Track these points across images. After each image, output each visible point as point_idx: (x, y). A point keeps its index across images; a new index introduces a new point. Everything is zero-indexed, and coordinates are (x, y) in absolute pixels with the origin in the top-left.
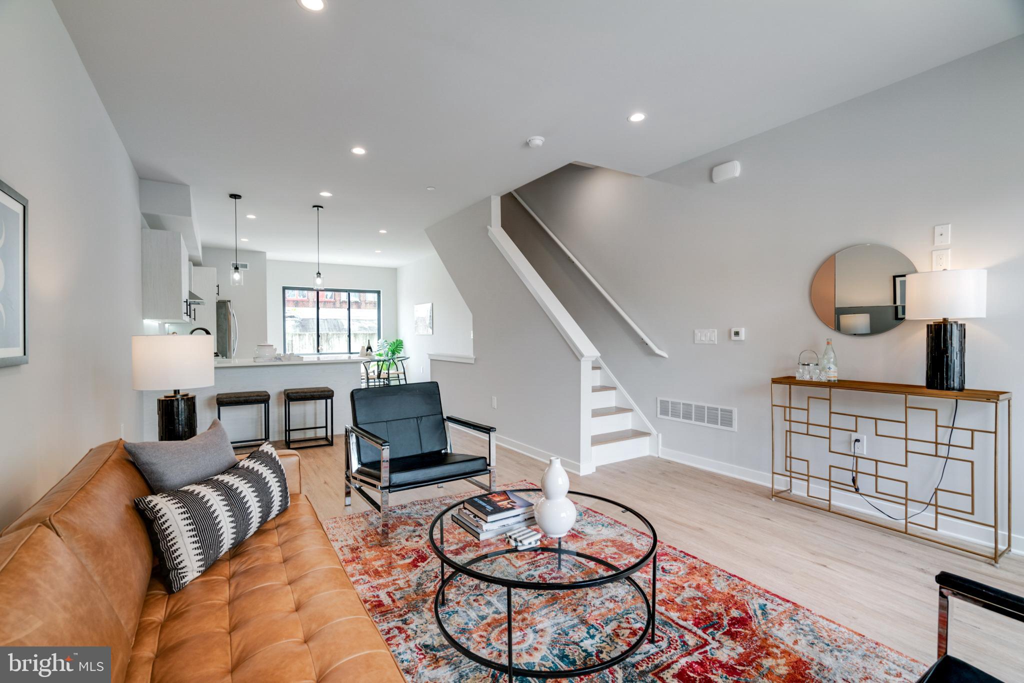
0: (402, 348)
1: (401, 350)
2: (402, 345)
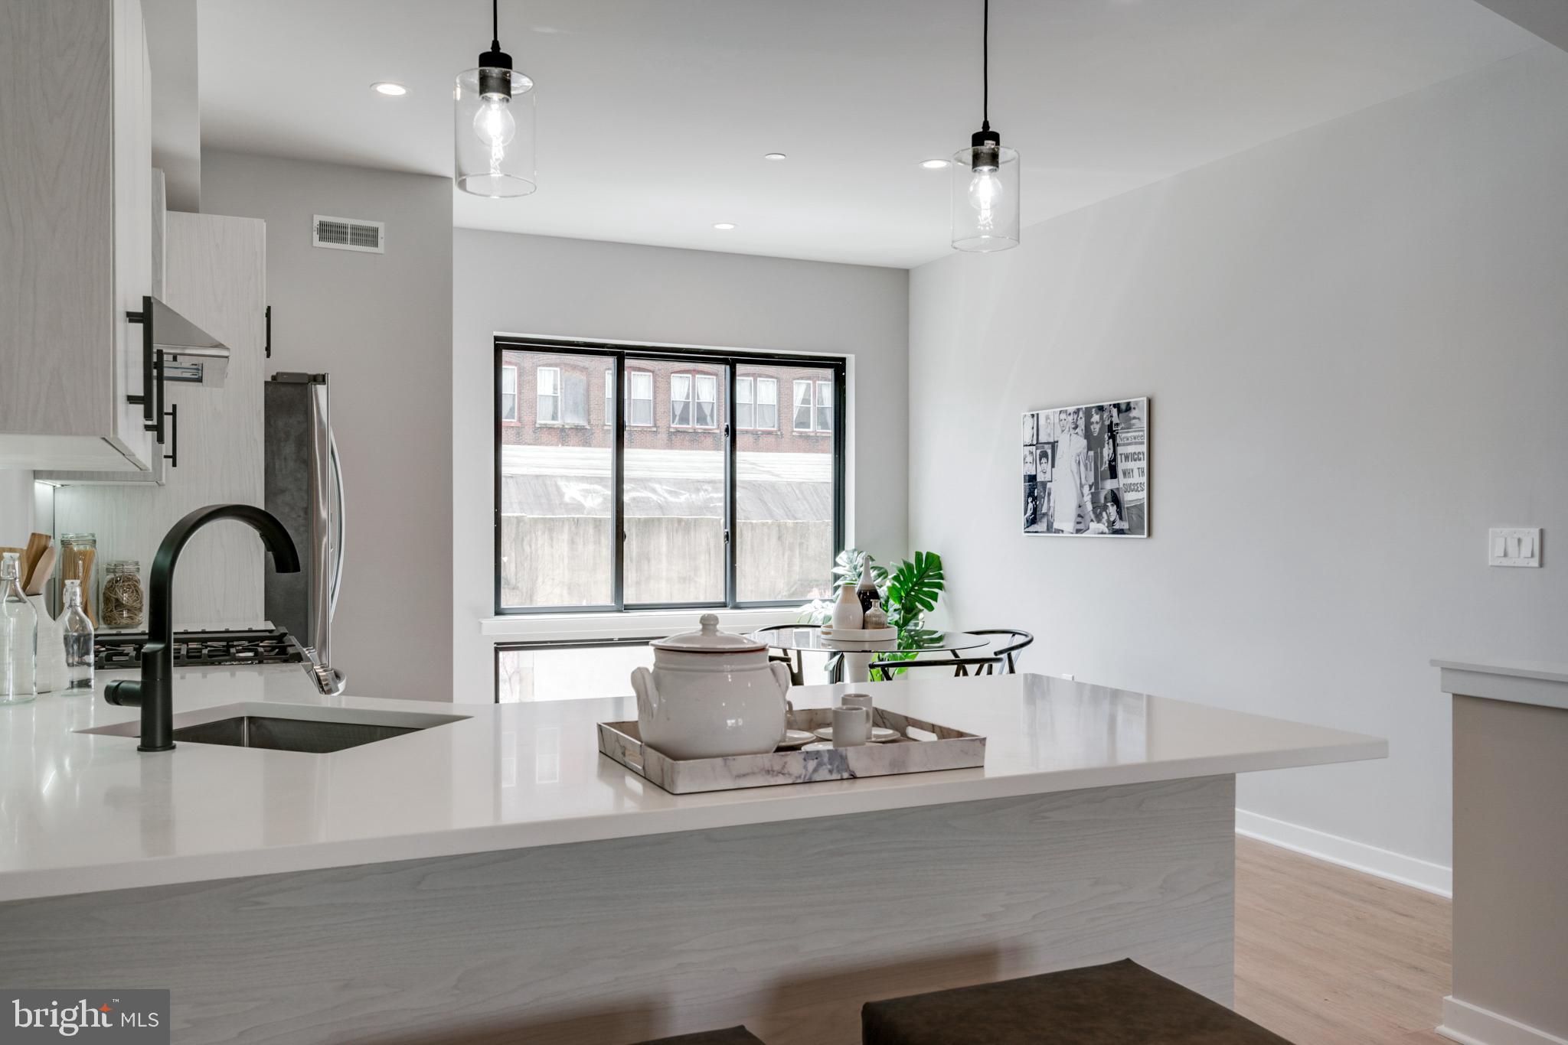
0: (940, 587)
1: (934, 597)
2: (941, 577)
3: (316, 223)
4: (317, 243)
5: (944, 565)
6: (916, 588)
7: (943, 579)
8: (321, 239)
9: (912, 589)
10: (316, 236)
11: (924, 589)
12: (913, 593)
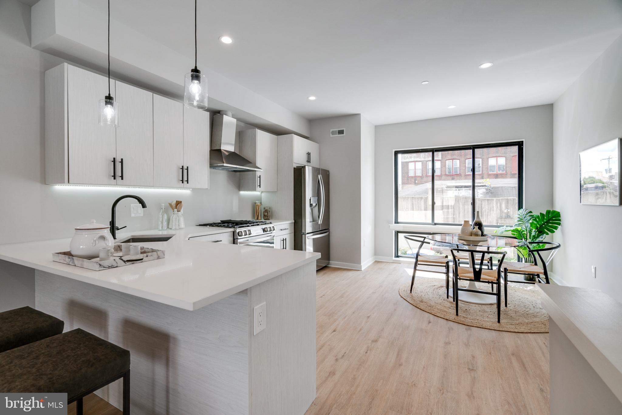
0: (559, 224)
1: (556, 228)
3: (331, 131)
4: (331, 136)
5: (561, 216)
6: (546, 224)
7: (560, 221)
8: (332, 135)
9: (544, 224)
10: (331, 134)
11: (549, 224)
12: (544, 226)
